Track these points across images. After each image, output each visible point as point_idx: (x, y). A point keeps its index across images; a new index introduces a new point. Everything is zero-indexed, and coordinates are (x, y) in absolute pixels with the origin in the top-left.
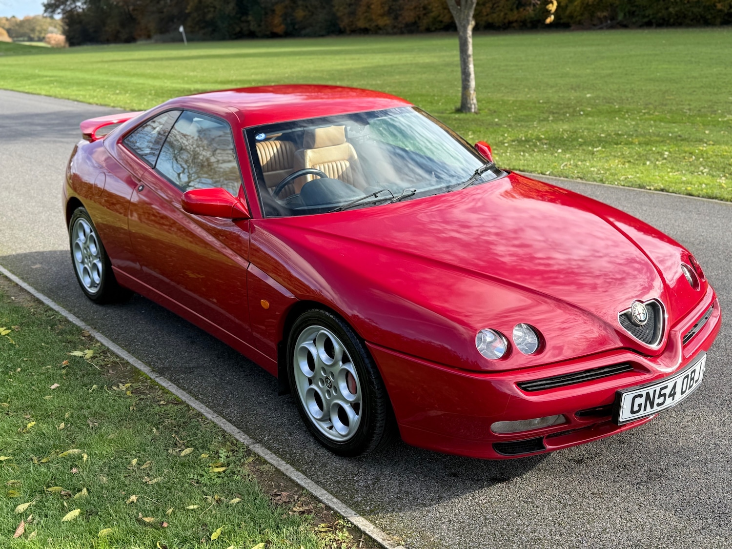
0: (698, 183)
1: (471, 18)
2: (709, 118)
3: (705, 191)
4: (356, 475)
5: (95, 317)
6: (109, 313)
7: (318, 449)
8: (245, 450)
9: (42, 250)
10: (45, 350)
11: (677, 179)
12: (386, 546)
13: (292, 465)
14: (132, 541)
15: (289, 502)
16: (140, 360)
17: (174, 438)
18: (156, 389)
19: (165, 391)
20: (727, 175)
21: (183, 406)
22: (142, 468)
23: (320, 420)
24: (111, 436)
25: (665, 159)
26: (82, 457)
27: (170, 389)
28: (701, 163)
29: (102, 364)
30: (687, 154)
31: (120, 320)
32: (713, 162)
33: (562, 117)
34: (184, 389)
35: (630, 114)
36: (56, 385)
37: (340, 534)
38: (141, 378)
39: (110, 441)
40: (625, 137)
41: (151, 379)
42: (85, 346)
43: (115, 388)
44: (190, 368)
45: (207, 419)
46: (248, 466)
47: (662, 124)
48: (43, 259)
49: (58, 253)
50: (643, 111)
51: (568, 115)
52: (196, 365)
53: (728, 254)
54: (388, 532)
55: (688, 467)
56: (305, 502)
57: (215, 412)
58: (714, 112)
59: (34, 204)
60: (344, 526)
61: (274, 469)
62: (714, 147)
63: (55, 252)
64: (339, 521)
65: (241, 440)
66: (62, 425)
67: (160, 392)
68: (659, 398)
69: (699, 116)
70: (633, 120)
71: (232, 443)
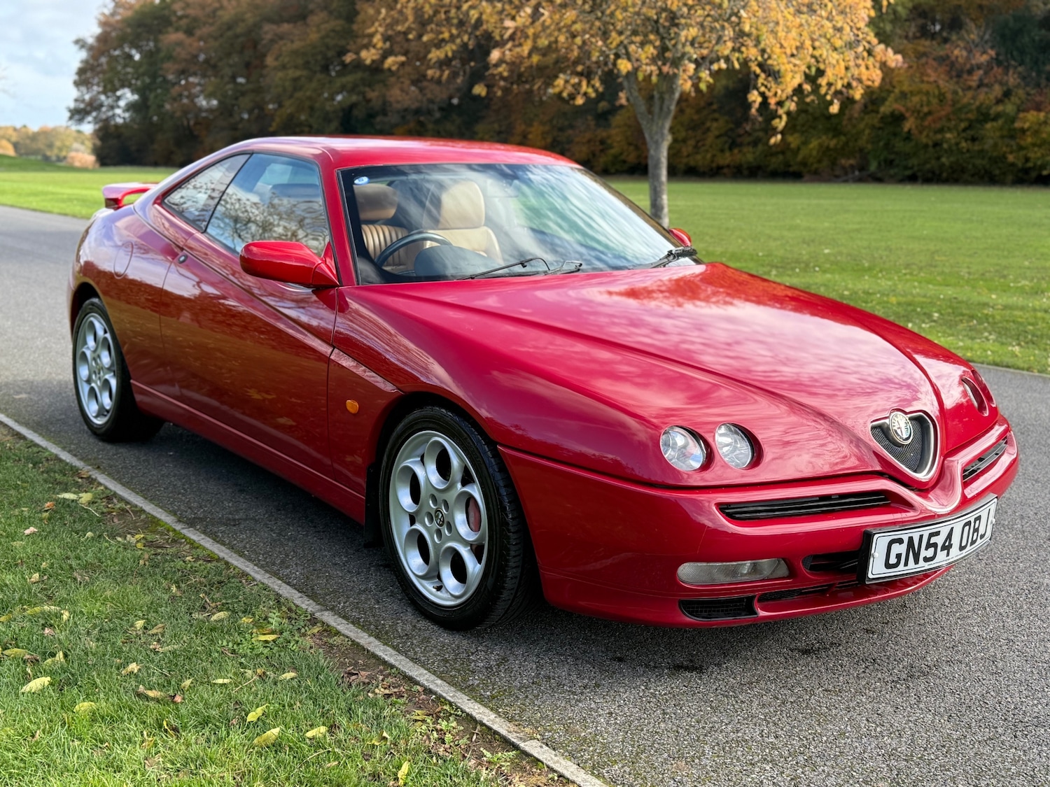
0: (981, 350)
1: (666, 131)
2: (997, 283)
3: (991, 358)
4: (473, 654)
5: (100, 456)
6: (122, 453)
7: (418, 621)
8: (309, 618)
9: (31, 378)
10: (22, 490)
11: (952, 344)
12: (513, 740)
13: (378, 637)
14: (126, 717)
15: (368, 683)
16: (161, 508)
17: (202, 599)
18: (181, 543)
19: (194, 545)
20: (1023, 344)
21: (219, 564)
22: (150, 632)
23: (423, 577)
24: (108, 593)
25: (934, 321)
26: (62, 614)
27: (202, 543)
28: (985, 329)
29: (105, 510)
30: (966, 318)
31: (137, 462)
32: (1002, 328)
33: (790, 272)
34: (223, 544)
35: (884, 273)
36: (32, 529)
37: (445, 723)
38: (160, 529)
39: (106, 599)
40: (878, 295)
41: (174, 530)
42: (80, 488)
43: (119, 539)
44: (234, 520)
45: (254, 580)
46: (312, 638)
47: (931, 286)
48: (31, 388)
49: (55, 383)
50: (904, 271)
51: (797, 270)
52: (244, 517)
53: (1025, 426)
54: (517, 723)
55: (967, 665)
56: (393, 683)
57: (266, 571)
58: (1005, 277)
59: (27, 328)
60: (451, 715)
61: (350, 643)
62: (1004, 312)
63: (50, 382)
64: (445, 707)
65: (304, 606)
66: (36, 576)
67: (188, 546)
68: (926, 549)
69: (982, 280)
70: (890, 279)
71: (290, 610)
